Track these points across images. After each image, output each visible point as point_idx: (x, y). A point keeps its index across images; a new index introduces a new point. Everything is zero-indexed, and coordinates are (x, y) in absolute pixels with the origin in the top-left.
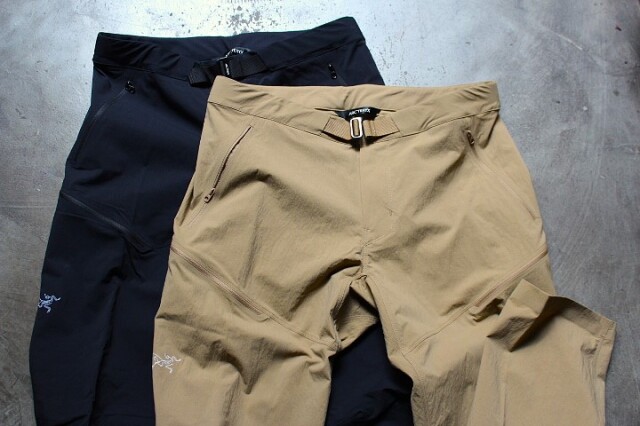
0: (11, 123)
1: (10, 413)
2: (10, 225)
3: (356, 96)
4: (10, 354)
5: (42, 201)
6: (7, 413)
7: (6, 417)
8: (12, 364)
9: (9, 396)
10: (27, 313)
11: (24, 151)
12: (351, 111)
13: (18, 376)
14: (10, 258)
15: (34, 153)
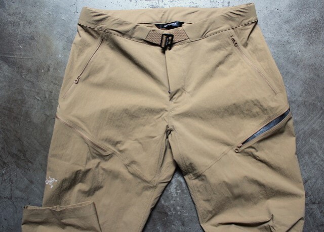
0: (6, 5)
1: (5, 172)
2: (5, 67)
3: (169, 14)
4: (5, 140)
5: (23, 54)
6: (3, 172)
7: (3, 174)
8: (6, 146)
9: (5, 163)
10: (13, 118)
11: (13, 23)
12: (165, 24)
13: (9, 153)
14: (5, 86)
15: (19, 24)
